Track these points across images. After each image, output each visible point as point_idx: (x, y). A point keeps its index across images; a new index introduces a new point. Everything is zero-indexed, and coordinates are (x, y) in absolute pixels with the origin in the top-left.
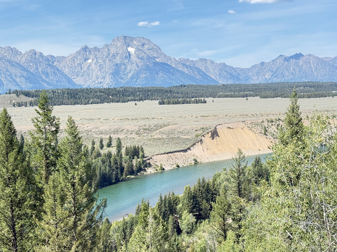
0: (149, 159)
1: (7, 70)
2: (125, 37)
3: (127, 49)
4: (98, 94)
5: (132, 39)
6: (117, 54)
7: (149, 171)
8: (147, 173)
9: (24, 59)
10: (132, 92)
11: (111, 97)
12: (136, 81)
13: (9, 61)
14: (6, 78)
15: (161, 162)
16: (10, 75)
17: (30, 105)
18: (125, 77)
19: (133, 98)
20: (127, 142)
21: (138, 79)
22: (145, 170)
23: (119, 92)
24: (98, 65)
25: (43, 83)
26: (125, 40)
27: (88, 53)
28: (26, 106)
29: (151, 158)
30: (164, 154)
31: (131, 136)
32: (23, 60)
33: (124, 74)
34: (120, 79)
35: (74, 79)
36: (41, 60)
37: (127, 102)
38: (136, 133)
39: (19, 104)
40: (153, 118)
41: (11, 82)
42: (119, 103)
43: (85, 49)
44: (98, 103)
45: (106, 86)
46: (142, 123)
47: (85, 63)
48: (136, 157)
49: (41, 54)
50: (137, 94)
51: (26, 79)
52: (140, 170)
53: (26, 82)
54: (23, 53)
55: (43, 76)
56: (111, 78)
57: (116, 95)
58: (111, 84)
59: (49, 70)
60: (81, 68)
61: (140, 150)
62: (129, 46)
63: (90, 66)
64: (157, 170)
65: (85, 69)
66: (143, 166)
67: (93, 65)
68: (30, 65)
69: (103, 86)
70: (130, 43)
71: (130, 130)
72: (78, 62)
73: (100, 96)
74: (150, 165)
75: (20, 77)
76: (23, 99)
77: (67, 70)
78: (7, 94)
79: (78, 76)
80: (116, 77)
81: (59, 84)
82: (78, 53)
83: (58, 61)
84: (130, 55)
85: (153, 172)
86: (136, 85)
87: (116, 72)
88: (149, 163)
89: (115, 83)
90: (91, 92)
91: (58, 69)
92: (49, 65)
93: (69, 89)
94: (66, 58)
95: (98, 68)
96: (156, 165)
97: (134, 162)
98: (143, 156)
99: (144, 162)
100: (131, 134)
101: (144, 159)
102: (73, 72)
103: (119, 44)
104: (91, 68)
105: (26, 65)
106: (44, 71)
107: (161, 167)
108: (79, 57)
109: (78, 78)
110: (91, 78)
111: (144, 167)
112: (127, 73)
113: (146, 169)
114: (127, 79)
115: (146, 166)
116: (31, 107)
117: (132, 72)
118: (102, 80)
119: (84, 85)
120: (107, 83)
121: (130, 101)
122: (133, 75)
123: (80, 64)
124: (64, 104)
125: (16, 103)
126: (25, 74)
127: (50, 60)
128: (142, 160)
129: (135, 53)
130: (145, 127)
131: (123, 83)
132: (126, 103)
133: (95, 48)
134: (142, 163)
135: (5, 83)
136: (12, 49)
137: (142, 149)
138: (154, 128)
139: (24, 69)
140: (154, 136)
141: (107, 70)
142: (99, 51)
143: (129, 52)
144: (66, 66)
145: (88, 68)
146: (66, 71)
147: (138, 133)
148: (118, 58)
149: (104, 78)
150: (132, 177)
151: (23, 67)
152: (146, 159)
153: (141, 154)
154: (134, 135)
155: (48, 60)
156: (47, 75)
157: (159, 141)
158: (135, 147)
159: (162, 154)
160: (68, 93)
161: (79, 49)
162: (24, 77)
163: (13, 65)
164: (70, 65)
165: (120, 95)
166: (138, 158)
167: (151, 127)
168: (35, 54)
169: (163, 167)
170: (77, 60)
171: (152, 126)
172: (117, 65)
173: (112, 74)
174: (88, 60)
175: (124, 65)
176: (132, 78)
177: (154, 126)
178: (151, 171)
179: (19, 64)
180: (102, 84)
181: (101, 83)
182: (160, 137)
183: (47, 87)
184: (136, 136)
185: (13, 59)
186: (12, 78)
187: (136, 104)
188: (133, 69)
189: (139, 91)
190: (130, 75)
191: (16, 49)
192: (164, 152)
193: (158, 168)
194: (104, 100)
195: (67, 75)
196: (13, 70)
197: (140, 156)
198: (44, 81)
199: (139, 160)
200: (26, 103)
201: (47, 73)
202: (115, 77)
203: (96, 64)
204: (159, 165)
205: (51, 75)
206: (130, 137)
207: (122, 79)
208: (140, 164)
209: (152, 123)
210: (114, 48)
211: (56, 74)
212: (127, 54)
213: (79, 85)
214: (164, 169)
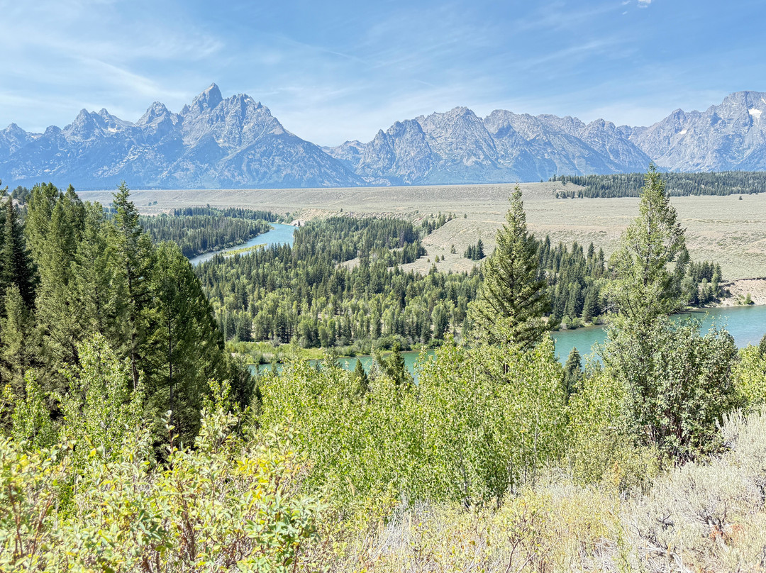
0: (729, 285)
1: (564, 149)
2: (747, 93)
3: (748, 112)
4: (684, 181)
5: (758, 96)
6: (730, 119)
7: (726, 302)
8: (722, 306)
9: (587, 132)
10: (742, 180)
11: (703, 186)
12: (758, 162)
13: (566, 136)
14: (560, 159)
15: (750, 292)
16: (567, 157)
17: (579, 196)
18: (739, 156)
19: (740, 189)
20: (700, 257)
21: (761, 158)
22: (719, 302)
23: (717, 179)
24: (696, 138)
25: (609, 166)
26: (746, 98)
27: (681, 121)
28: (573, 198)
29: (733, 284)
30: (758, 279)
31: (709, 248)
32: (586, 134)
33: (738, 152)
34: (730, 160)
35: (656, 159)
36: (610, 133)
37: (729, 195)
38: (717, 243)
39: (564, 195)
40: (756, 222)
41: (566, 164)
42: (715, 197)
43: (679, 114)
44: (679, 196)
45: (705, 170)
46: (734, 228)
47: (676, 136)
48: (704, 280)
49: (611, 124)
50: (750, 182)
51: (587, 159)
52: (709, 299)
53: (587, 164)
54: (586, 124)
55: (611, 156)
56: (716, 157)
57: (713, 183)
58: (713, 167)
59: (620, 147)
60: (669, 143)
61: (715, 270)
62: (751, 107)
63: (682, 140)
64: (740, 303)
65: (675, 144)
66: (716, 294)
67: (688, 138)
68: (595, 141)
69: (700, 170)
70: (755, 102)
71: (708, 238)
72: (665, 135)
73: (686, 185)
74: (729, 294)
75: (579, 157)
76: (571, 187)
77: (647, 146)
78: (550, 180)
79: (662, 155)
80: (724, 155)
81: (633, 166)
82: (668, 121)
83: (635, 134)
84: (752, 121)
85: (731, 305)
86: (757, 169)
87: (725, 149)
88: (728, 292)
89: (722, 165)
90: (672, 178)
91: (633, 146)
92: (621, 140)
93: (639, 174)
94: (647, 128)
95: (695, 142)
96: (739, 296)
97: (701, 287)
98: (719, 280)
99: (718, 288)
100: (709, 244)
101: (719, 284)
102: (656, 149)
103: (735, 105)
104: (684, 143)
105: (588, 142)
106: (614, 149)
107: (749, 299)
108: (668, 127)
109: (662, 158)
110: (683, 158)
111: (717, 297)
112: (744, 149)
113: (721, 299)
114: (742, 158)
115: (721, 295)
116: (579, 199)
117: (752, 149)
118: (700, 161)
119: (670, 169)
120: (708, 164)
121: (735, 193)
122: (754, 152)
123: (668, 138)
124: (628, 196)
125: (560, 194)
126: (586, 152)
127: (623, 134)
128: (715, 286)
129: (762, 118)
130: (735, 235)
131: (736, 164)
132: (727, 196)
133: (694, 112)
134: (714, 290)
135: (558, 166)
136: (572, 120)
137: (718, 268)
138: (752, 237)
139: (586, 146)
140: (748, 249)
141: (710, 145)
142: (700, 117)
143: (750, 117)
144: (646, 141)
145: (680, 143)
146: (645, 148)
147: (721, 243)
148: (731, 126)
149: (704, 157)
150: (695, 309)
151: (584, 144)
152: (722, 284)
153: (715, 275)
154: (714, 247)
155: (621, 133)
156: (616, 153)
157: (755, 258)
158: (707, 264)
159: (754, 279)
160: (635, 180)
161: (668, 115)
162: (584, 157)
163: (571, 142)
164: (652, 138)
165: (718, 184)
166: (709, 281)
167: (747, 236)
168: (603, 125)
169: (753, 299)
170: (663, 132)
171: (749, 234)
172: (727, 137)
173: (718, 151)
174: (681, 130)
175: (741, 136)
176: (751, 157)
177: (752, 235)
178: (729, 303)
179: (579, 140)
180: (699, 167)
181: (698, 165)
182: (759, 252)
183: (615, 171)
184: (718, 247)
185: (572, 134)
186: (568, 159)
187: (741, 199)
188: (754, 142)
189: (754, 178)
190: (748, 152)
191: (578, 119)
192: (758, 277)
193: (742, 301)
194: (690, 192)
195: (645, 154)
196: (570, 149)
197: (713, 279)
198: (612, 162)
199: (710, 284)
200: (574, 193)
201: (617, 151)
202: (721, 156)
203: (692, 136)
204: (745, 296)
205: (623, 154)
206: (707, 248)
207: (733, 158)
208: (711, 291)
209: (751, 228)
210: (726, 110)
211: (630, 153)
212: (747, 120)
213: (663, 169)
214: (753, 303)
